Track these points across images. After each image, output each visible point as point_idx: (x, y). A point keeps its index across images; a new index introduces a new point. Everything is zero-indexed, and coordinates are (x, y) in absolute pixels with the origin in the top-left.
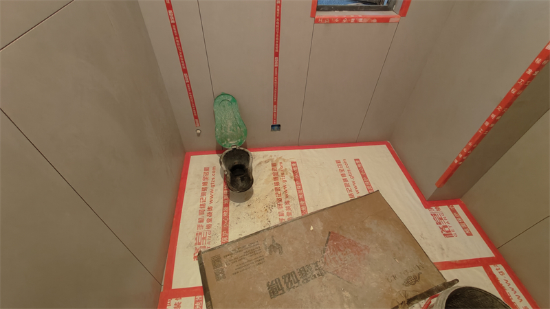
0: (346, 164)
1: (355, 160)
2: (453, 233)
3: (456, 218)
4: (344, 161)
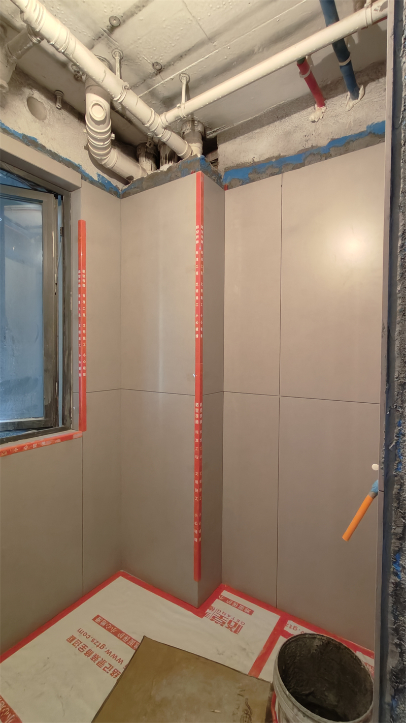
0: (85, 634)
1: (94, 619)
2: (239, 623)
3: (231, 605)
4: (80, 631)
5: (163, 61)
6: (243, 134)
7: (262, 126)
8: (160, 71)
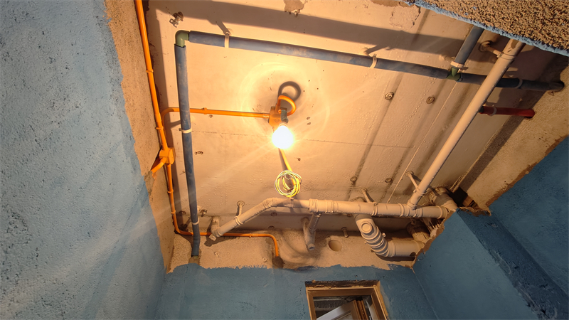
5: (390, 176)
6: (480, 172)
7: (491, 158)
8: (392, 181)
